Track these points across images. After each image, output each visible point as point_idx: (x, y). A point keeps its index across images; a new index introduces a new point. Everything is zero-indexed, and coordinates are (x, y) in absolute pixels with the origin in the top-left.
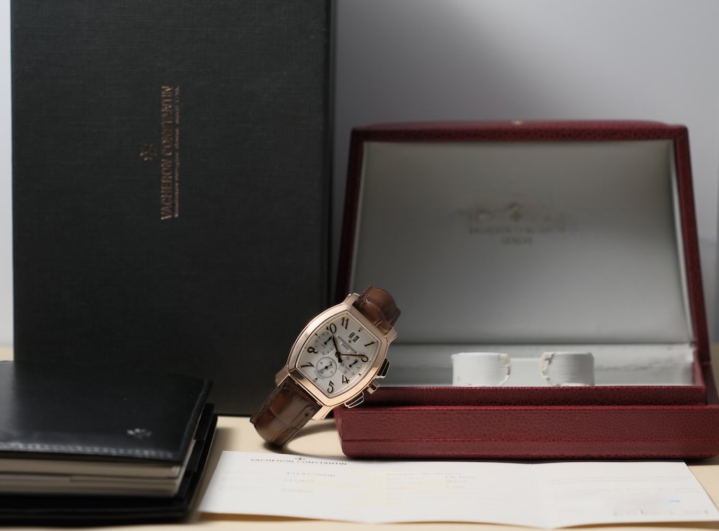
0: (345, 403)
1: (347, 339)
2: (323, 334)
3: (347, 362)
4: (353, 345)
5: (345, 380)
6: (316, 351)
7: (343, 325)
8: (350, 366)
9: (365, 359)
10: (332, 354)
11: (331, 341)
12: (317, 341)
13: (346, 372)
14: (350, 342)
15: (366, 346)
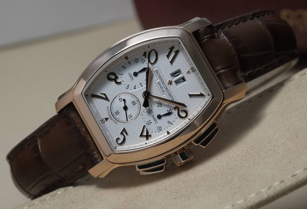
0: (137, 164)
1: (168, 78)
2: (137, 60)
3: (157, 110)
4: (174, 88)
5: (145, 134)
6: (118, 81)
7: (168, 56)
8: (159, 117)
9: (184, 114)
11: (144, 74)
12: (124, 67)
13: (150, 123)
14: (170, 82)
15: (191, 96)
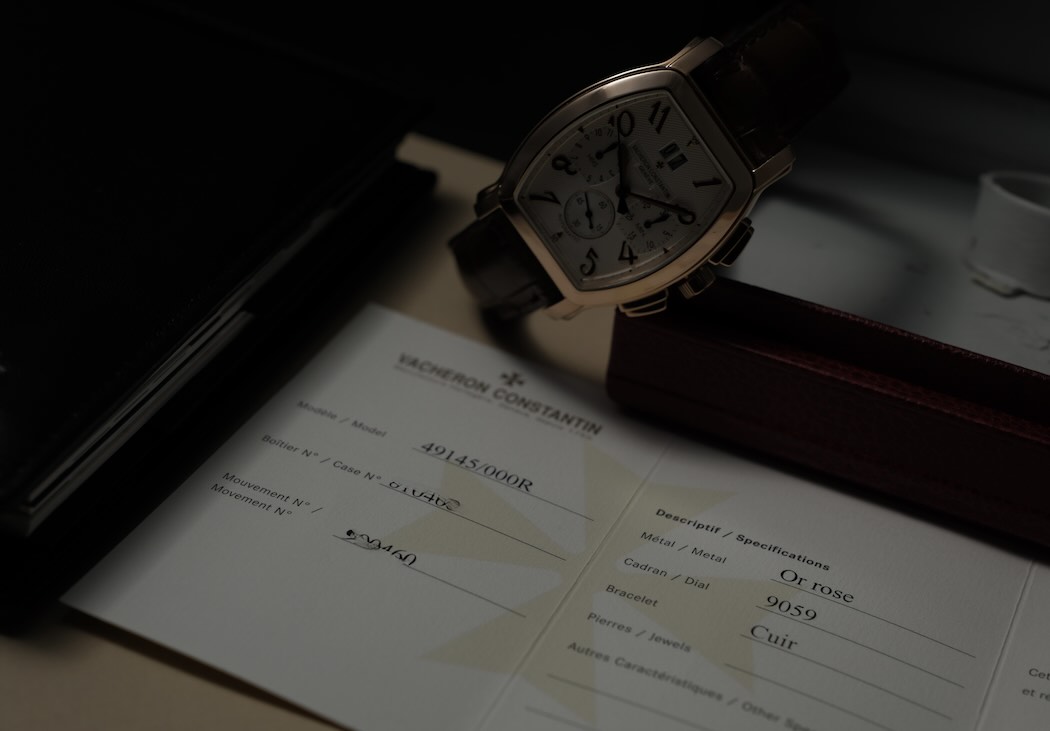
0: (620, 304)
1: (654, 158)
2: (599, 132)
4: (666, 174)
5: (627, 255)
6: (572, 167)
7: (651, 120)
8: (648, 225)
9: (689, 218)
10: (609, 187)
12: (578, 145)
13: (632, 237)
14: (660, 165)
15: (697, 185)
